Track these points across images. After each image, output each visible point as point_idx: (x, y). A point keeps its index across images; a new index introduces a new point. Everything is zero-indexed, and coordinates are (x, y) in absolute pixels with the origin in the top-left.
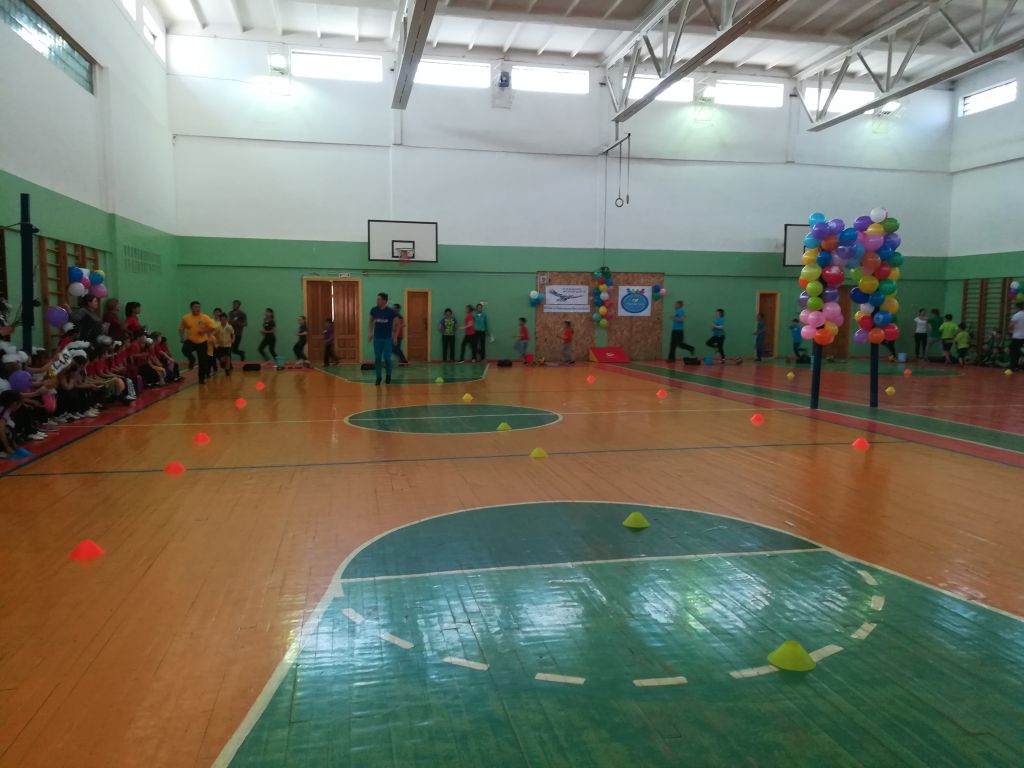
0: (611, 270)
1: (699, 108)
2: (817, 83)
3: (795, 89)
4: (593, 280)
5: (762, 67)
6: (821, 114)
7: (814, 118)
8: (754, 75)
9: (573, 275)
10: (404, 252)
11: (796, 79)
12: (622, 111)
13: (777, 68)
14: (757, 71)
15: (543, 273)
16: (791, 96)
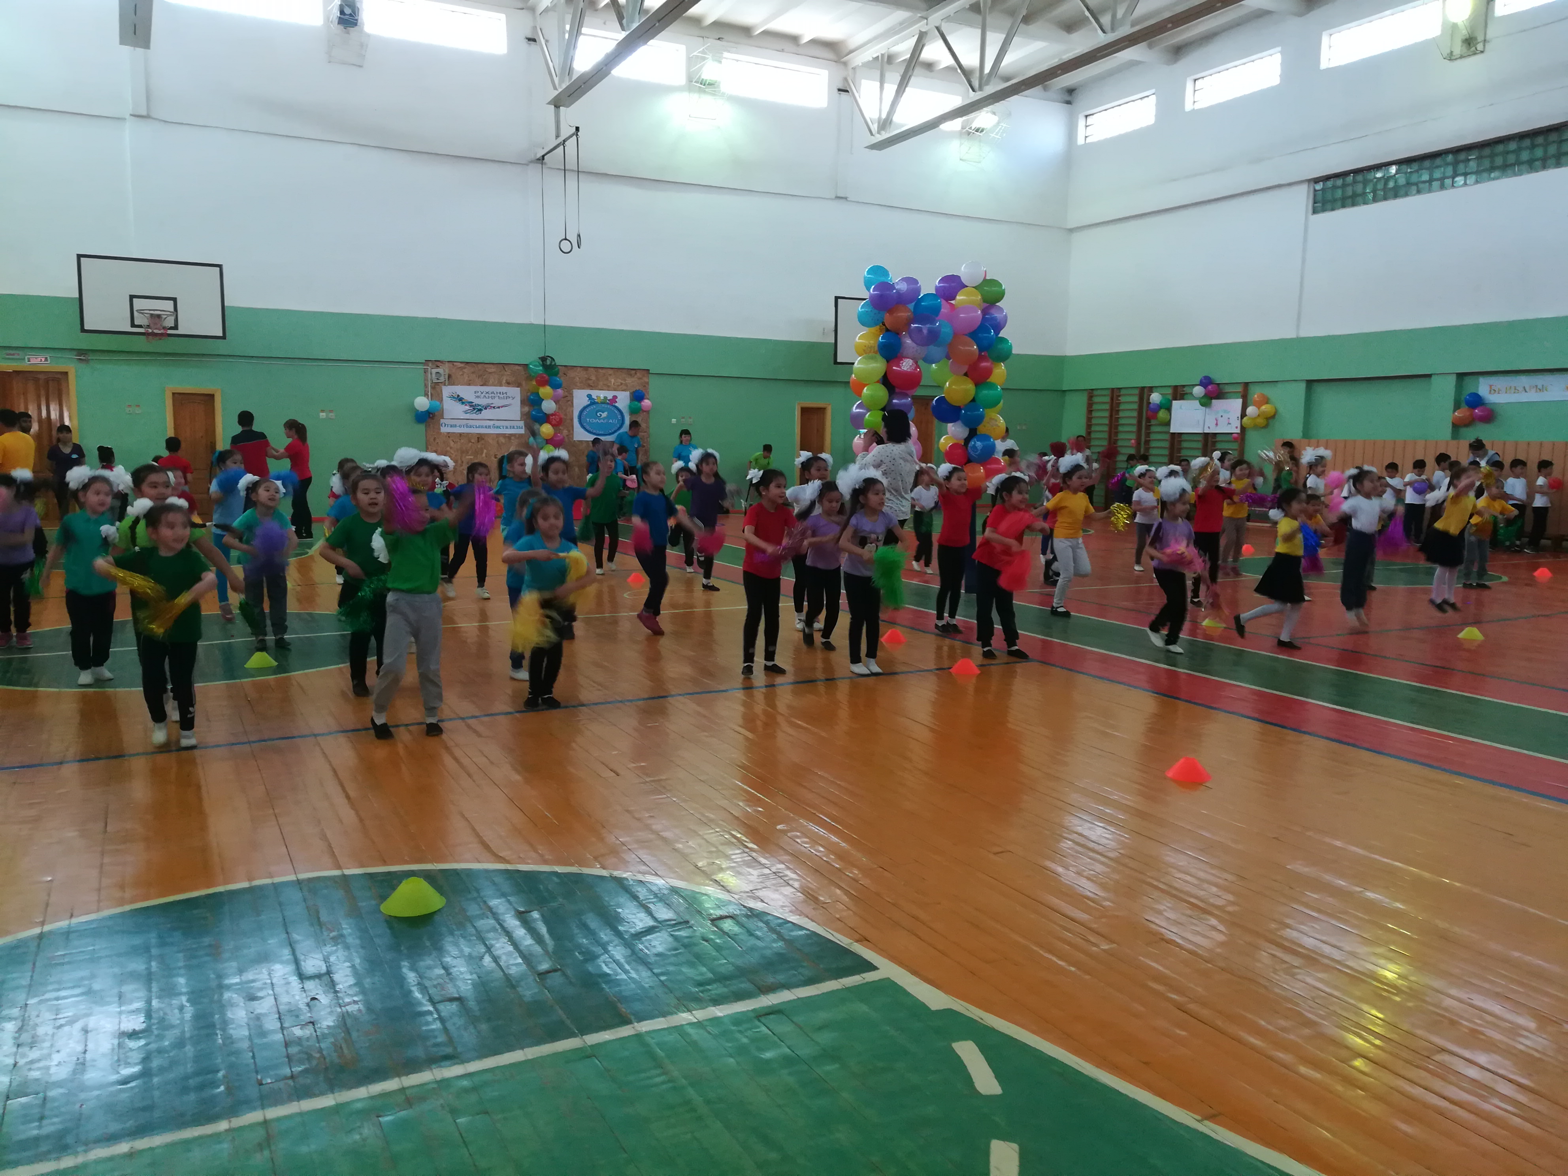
0: (558, 362)
1: (695, 96)
2: (878, 73)
3: (846, 79)
4: (529, 378)
5: (794, 39)
6: (885, 124)
7: (874, 127)
8: (783, 50)
9: (492, 369)
10: (156, 318)
11: (845, 64)
12: (564, 86)
13: (815, 42)
14: (788, 46)
15: (437, 363)
16: (839, 90)
